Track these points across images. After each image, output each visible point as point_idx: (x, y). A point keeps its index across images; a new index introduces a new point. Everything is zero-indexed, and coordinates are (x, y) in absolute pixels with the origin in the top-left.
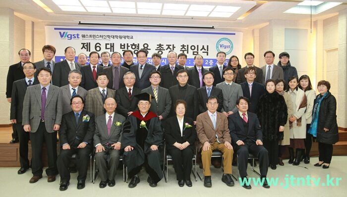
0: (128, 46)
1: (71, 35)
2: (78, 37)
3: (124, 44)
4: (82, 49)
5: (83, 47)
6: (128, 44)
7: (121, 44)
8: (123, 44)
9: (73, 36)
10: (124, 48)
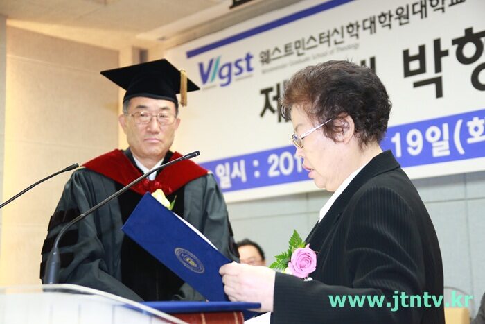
0: (440, 54)
1: (229, 65)
2: (249, 69)
3: (422, 49)
4: (262, 115)
5: (267, 105)
6: (437, 43)
7: (406, 53)
8: (414, 52)
9: (235, 70)
10: (422, 69)
